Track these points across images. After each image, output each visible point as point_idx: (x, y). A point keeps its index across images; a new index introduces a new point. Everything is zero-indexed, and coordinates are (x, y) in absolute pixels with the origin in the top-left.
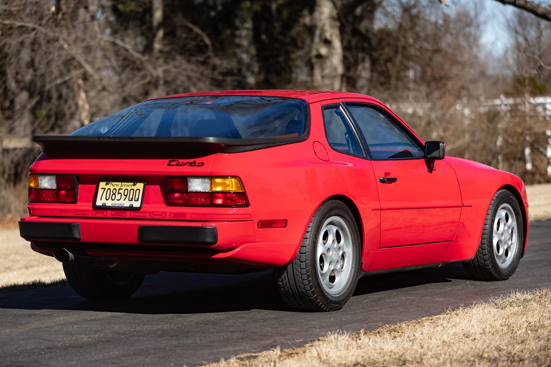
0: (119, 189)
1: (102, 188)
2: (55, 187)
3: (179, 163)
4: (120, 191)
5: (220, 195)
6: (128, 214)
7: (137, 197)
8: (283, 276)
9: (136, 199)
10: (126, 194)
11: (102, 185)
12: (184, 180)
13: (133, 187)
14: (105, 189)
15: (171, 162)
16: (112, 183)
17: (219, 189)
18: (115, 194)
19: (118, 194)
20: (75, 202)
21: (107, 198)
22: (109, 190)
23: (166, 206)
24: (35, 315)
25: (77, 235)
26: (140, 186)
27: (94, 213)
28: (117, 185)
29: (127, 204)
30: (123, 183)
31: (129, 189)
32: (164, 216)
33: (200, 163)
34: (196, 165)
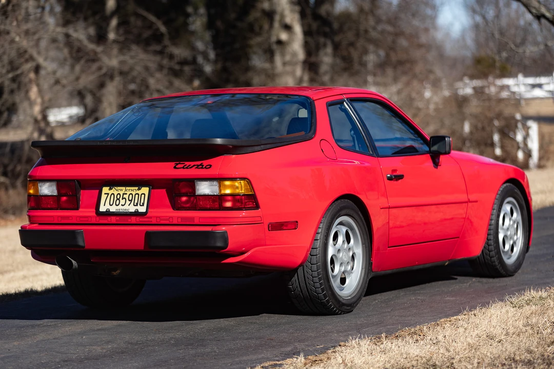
0: (123, 194)
1: (105, 194)
2: (55, 193)
3: (186, 165)
4: (125, 196)
5: (229, 198)
6: (133, 220)
7: (142, 201)
8: (293, 279)
9: (141, 204)
10: (130, 199)
11: (105, 190)
12: (191, 183)
13: (138, 192)
14: (108, 194)
15: (177, 164)
16: (116, 188)
17: (228, 191)
18: (119, 199)
19: (123, 199)
20: (77, 209)
21: (111, 204)
22: (113, 195)
23: (172, 210)
24: (39, 325)
25: (81, 242)
26: (145, 190)
27: (98, 218)
28: (121, 190)
29: (132, 209)
30: (127, 188)
31: (134, 193)
32: (171, 220)
33: (207, 166)
34: (204, 167)
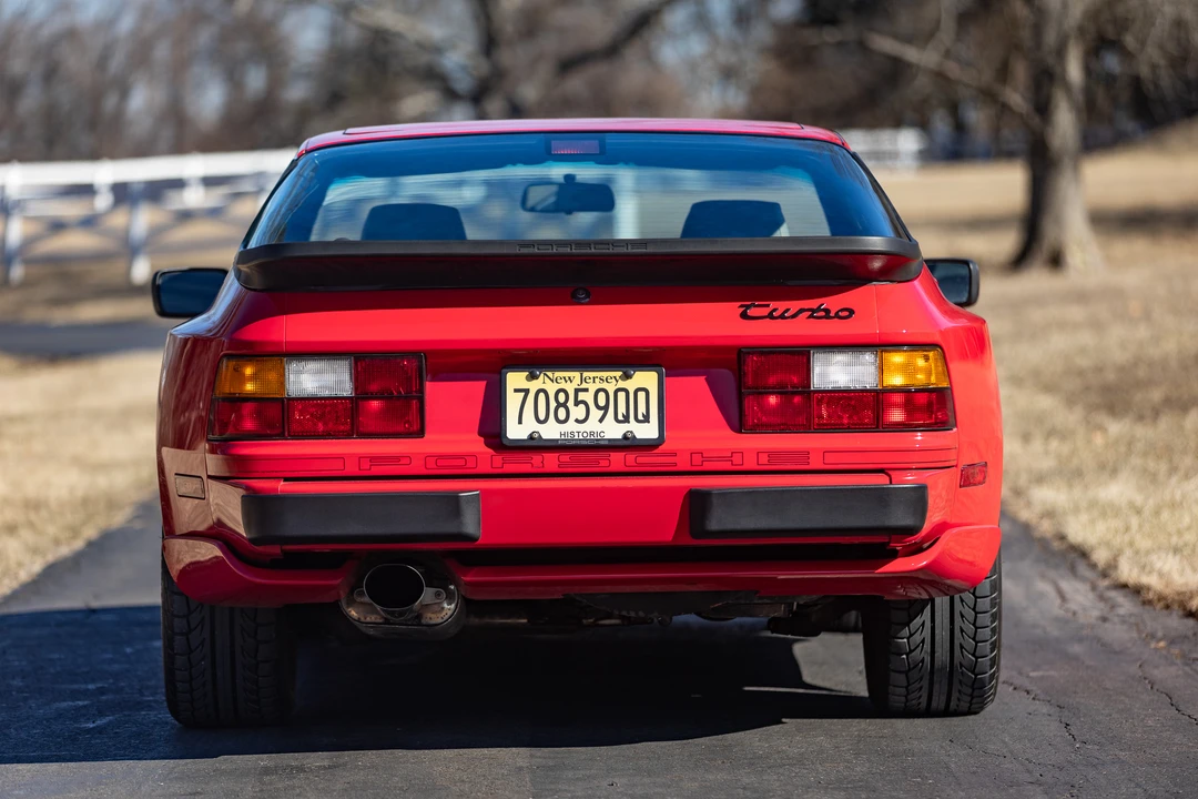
0: (577, 391)
1: (516, 391)
2: (347, 391)
3: (775, 310)
4: (582, 396)
5: (898, 398)
6: (617, 460)
7: (642, 409)
9: (640, 417)
10: (602, 402)
11: (515, 379)
13: (622, 384)
14: (527, 391)
15: (748, 307)
16: (550, 374)
17: (896, 380)
18: (564, 405)
19: (577, 403)
20: (420, 433)
21: (542, 417)
22: (542, 395)
23: (730, 433)
25: (471, 524)
26: (647, 379)
27: (498, 459)
28: (570, 380)
29: (613, 431)
30: (585, 374)
31: (611, 388)
32: (737, 459)
33: (842, 310)
34: (832, 314)
